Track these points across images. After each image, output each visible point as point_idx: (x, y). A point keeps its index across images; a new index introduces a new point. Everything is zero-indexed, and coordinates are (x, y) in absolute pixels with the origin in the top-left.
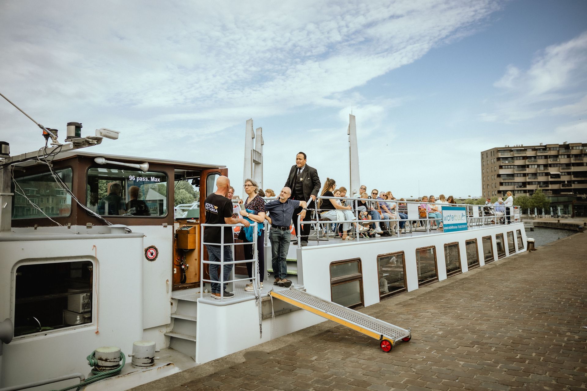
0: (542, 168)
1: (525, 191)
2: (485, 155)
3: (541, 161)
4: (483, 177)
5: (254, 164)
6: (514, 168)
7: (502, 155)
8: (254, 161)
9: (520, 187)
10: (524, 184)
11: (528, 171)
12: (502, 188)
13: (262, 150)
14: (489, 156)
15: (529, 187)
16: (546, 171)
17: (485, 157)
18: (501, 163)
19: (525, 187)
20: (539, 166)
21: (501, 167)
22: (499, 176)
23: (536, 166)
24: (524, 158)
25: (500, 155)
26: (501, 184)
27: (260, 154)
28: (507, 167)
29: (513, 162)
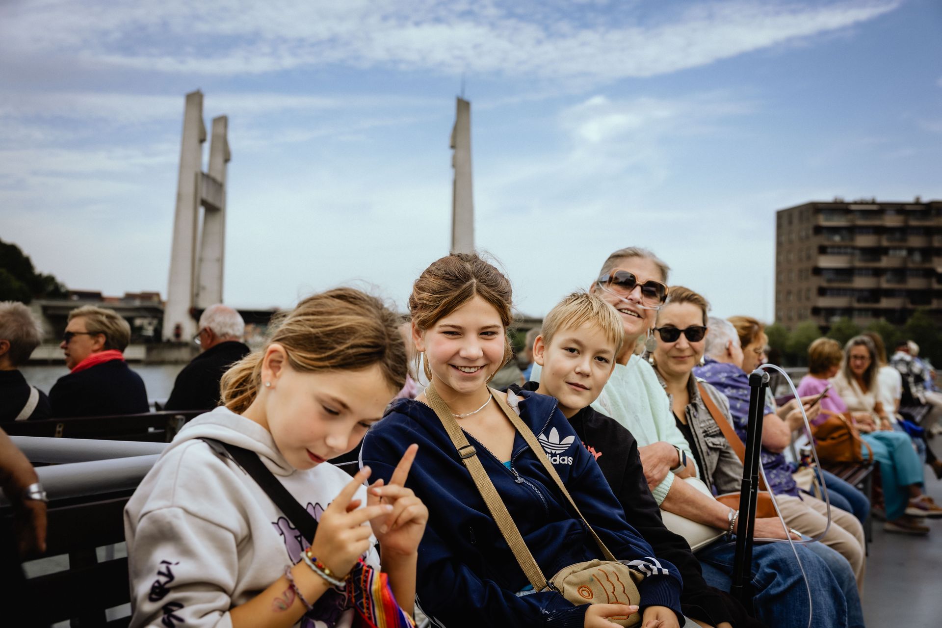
0: (917, 257)
1: (877, 313)
2: (784, 218)
3: (916, 241)
4: (779, 273)
5: (202, 211)
6: (852, 255)
7: (827, 220)
8: (204, 203)
9: (866, 300)
10: (876, 294)
11: (885, 262)
12: (824, 302)
13: (224, 173)
14: (796, 220)
15: (885, 303)
16: (927, 266)
17: (785, 221)
18: (823, 240)
19: (877, 301)
20: (911, 251)
21: (823, 250)
22: (817, 271)
23: (904, 253)
24: (879, 231)
25: (824, 221)
26: (822, 292)
27: (219, 186)
28: (837, 250)
29: (852, 239)
